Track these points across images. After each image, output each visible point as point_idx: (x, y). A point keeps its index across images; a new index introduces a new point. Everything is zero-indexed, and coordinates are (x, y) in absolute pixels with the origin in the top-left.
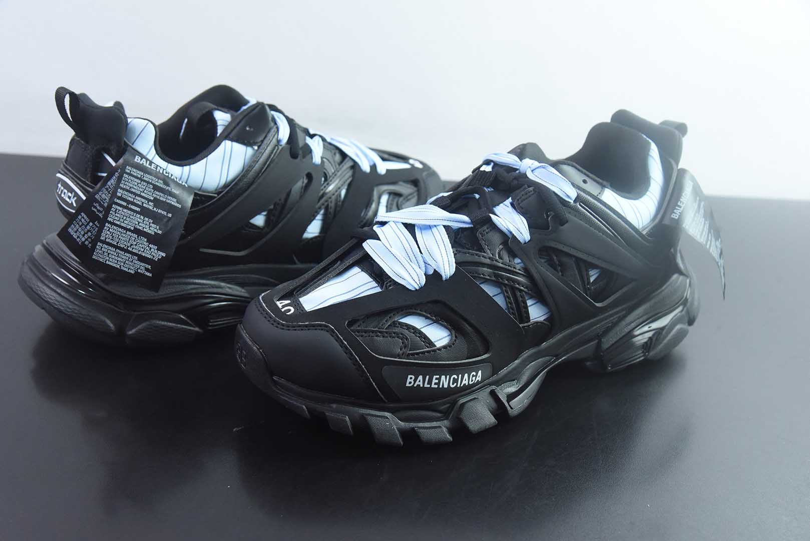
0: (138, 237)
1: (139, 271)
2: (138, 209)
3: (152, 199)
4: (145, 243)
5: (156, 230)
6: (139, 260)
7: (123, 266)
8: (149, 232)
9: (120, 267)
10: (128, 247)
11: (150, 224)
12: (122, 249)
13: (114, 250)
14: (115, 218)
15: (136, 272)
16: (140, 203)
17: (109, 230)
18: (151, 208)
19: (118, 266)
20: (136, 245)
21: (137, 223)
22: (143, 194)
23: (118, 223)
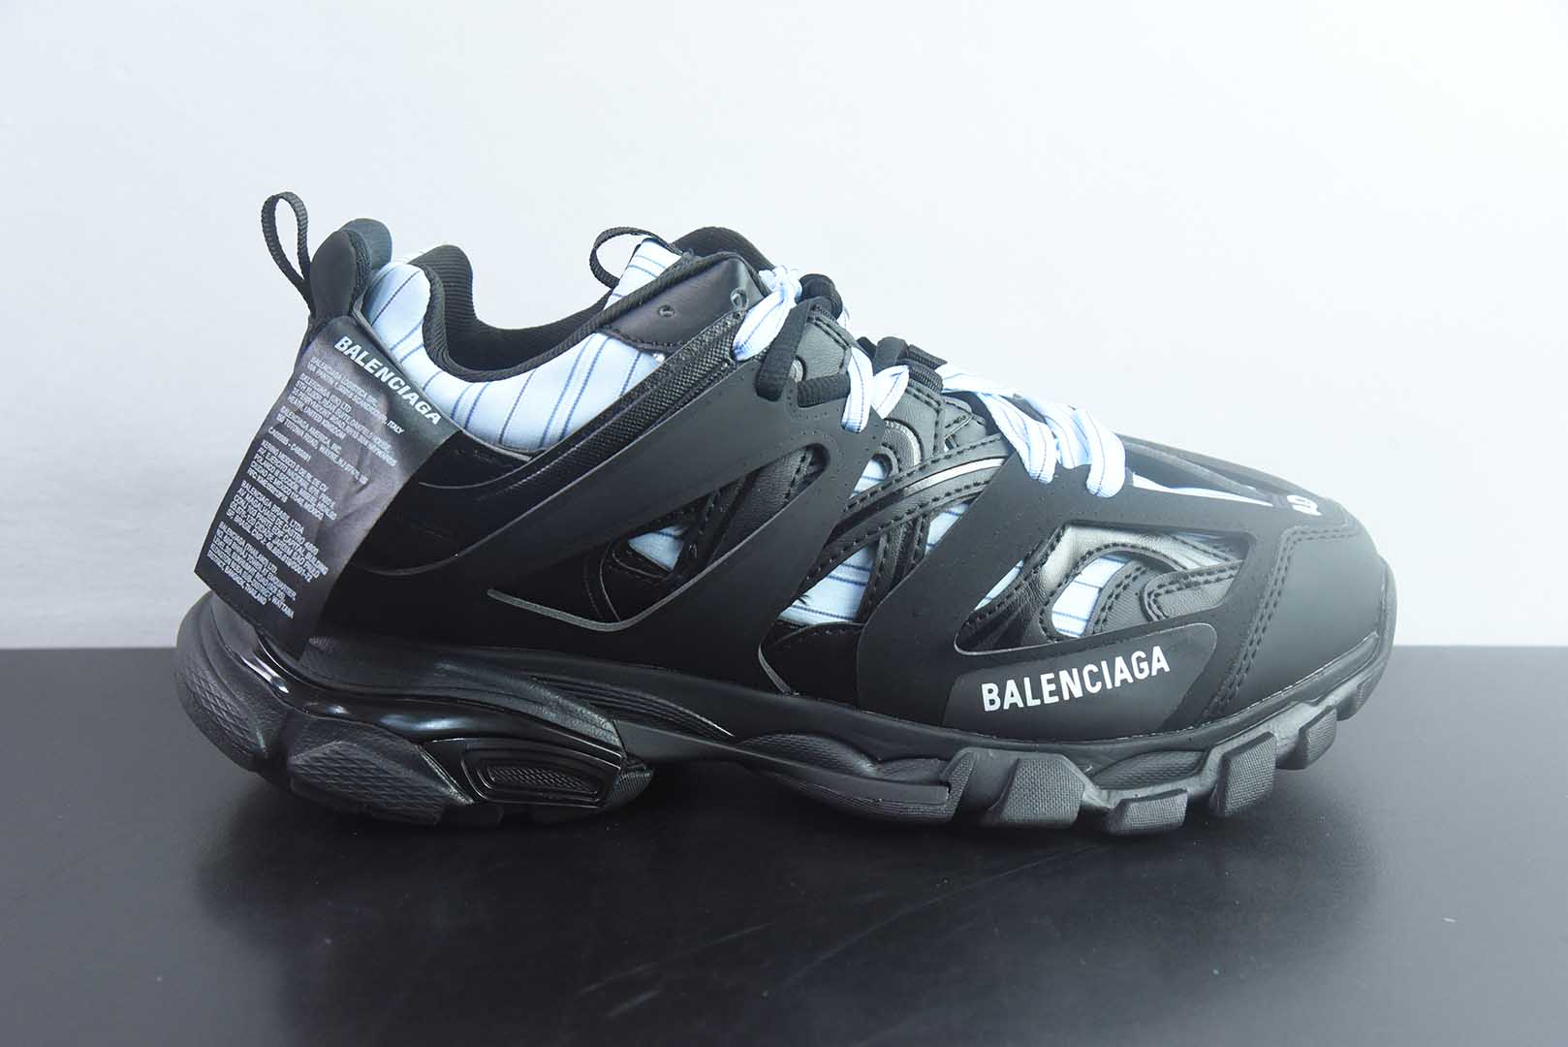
0: (289, 520)
1: (274, 600)
2: (306, 457)
3: (342, 436)
4: (299, 538)
5: (327, 511)
6: (279, 575)
7: (250, 583)
8: (314, 512)
9: (245, 585)
10: (268, 541)
11: (320, 495)
12: (256, 544)
13: (243, 543)
14: (260, 472)
15: (269, 603)
16: (313, 443)
17: (244, 497)
18: (333, 457)
19: (241, 584)
20: (281, 538)
21: (296, 488)
22: (326, 424)
23: (263, 482)
